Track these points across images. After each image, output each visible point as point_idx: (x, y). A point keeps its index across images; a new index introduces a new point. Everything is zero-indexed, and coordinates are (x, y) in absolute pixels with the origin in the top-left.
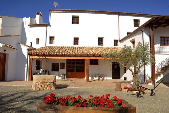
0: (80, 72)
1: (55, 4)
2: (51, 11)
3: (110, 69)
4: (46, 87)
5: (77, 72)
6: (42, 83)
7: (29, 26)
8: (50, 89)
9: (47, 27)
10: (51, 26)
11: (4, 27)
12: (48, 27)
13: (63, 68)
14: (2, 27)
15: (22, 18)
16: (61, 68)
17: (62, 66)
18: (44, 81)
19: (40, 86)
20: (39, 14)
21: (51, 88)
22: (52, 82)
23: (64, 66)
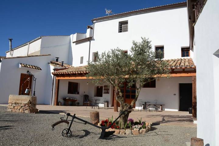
0: (130, 98)
1: (108, 12)
2: (95, 21)
3: (175, 95)
4: (19, 109)
5: (127, 98)
6: (15, 104)
7: (75, 44)
8: (23, 111)
9: (90, 42)
10: (94, 40)
11: (44, 47)
12: (92, 42)
13: (108, 93)
14: (41, 48)
15: (70, 36)
16: (105, 93)
17: (107, 90)
18: (18, 102)
19: (12, 107)
20: (89, 28)
21: (25, 111)
22: (26, 104)
23: (109, 90)
